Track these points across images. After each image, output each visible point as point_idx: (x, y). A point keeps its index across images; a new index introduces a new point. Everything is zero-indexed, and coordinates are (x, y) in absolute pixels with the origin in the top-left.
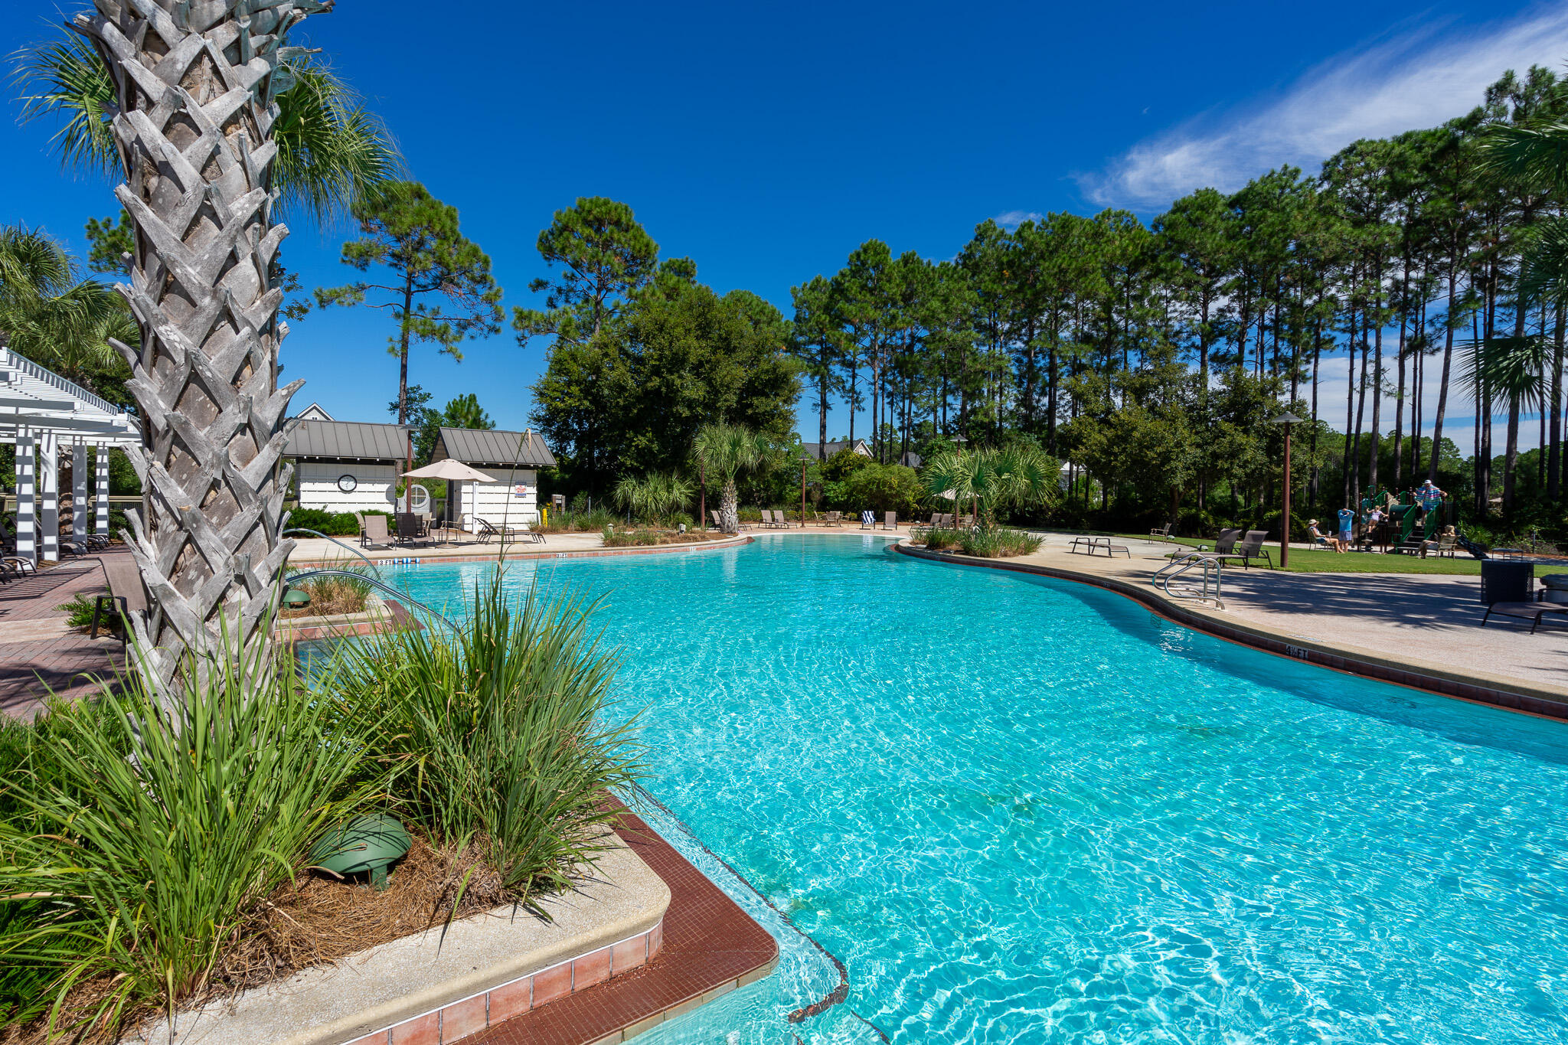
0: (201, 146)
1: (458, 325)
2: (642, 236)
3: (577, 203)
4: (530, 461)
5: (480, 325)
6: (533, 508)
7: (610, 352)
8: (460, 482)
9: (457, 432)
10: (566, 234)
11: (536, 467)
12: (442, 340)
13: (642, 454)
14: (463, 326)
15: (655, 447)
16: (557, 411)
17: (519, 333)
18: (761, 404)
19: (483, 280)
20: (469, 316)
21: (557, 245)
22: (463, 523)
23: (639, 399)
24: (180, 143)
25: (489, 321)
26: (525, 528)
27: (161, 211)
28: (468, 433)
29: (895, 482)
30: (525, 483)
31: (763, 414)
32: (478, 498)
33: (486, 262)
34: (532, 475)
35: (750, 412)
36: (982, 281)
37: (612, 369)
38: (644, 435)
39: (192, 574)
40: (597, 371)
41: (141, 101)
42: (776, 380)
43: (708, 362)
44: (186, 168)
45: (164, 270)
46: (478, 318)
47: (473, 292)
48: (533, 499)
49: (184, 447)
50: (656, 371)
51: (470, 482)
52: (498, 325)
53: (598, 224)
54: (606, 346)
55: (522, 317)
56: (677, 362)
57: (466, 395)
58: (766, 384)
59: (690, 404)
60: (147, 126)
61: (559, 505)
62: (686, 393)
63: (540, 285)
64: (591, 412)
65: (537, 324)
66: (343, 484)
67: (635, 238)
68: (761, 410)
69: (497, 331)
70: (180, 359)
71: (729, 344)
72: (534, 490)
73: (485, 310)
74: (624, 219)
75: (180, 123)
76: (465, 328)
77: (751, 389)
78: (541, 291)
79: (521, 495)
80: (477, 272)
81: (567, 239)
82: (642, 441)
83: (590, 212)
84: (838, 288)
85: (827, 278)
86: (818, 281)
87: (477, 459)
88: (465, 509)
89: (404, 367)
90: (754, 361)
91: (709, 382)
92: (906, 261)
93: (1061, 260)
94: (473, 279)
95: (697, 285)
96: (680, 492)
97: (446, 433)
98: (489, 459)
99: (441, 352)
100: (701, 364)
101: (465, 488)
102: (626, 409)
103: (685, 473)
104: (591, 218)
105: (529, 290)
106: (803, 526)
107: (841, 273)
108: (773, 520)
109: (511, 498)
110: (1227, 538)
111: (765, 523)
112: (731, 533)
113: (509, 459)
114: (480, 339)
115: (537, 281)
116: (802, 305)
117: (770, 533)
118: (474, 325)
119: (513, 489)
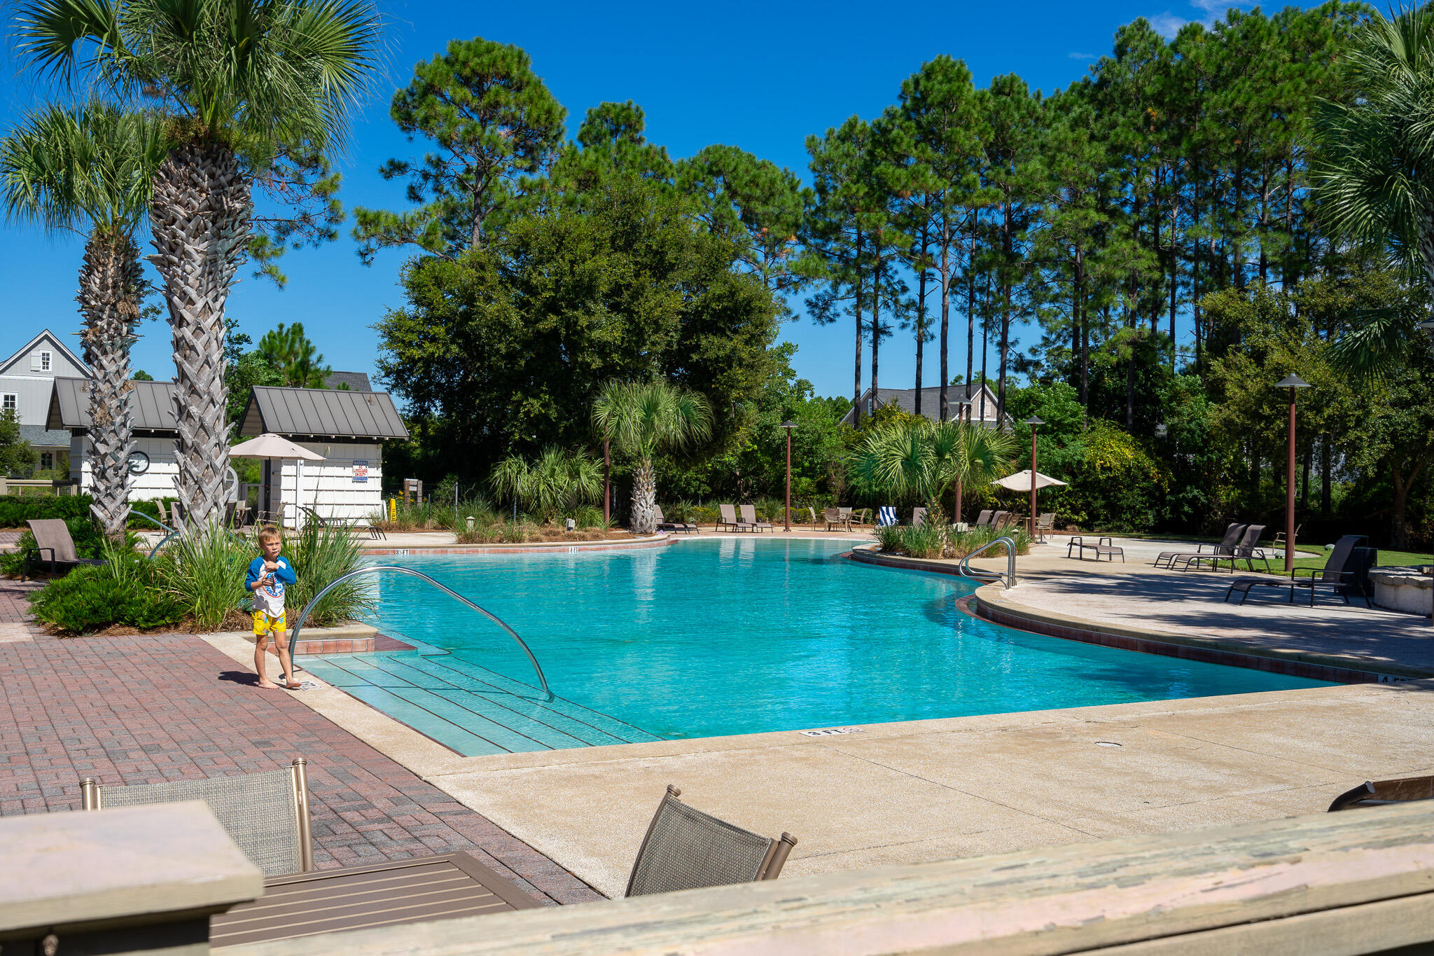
0: (204, 338)
1: (278, 228)
2: (541, 97)
3: (448, 48)
4: (372, 431)
5: (307, 228)
6: (377, 498)
7: (488, 275)
8: (281, 461)
9: (275, 393)
10: (431, 97)
11: (380, 440)
12: (257, 255)
13: (534, 423)
14: (284, 229)
15: (553, 414)
16: (413, 361)
17: (361, 246)
18: (712, 346)
19: (313, 162)
20: (291, 214)
21: (419, 114)
22: (282, 517)
23: (527, 345)
24: (197, 337)
25: (321, 222)
26: (364, 522)
27: (191, 363)
28: (290, 394)
30: (365, 463)
31: (717, 360)
32: (305, 483)
34: (375, 452)
35: (695, 357)
36: (1113, 125)
37: (489, 299)
38: (536, 396)
39: (200, 501)
40: (470, 300)
41: (185, 324)
42: (735, 310)
43: (629, 286)
44: (200, 348)
45: (192, 386)
46: (305, 218)
47: (299, 180)
48: (377, 484)
49: (197, 452)
50: (552, 307)
51: (292, 461)
52: (334, 228)
53: (476, 82)
54: (482, 267)
55: (367, 221)
56: (583, 290)
57: (288, 326)
58: (716, 315)
59: (602, 349)
60: (187, 332)
61: (414, 495)
62: (595, 334)
63: (395, 168)
64: (462, 361)
65: (388, 231)
67: (531, 100)
69: (332, 236)
70: (197, 419)
71: (662, 260)
72: (378, 472)
73: (316, 207)
74: (515, 73)
75: (199, 330)
76: (287, 233)
77: (695, 324)
78: (397, 178)
79: (360, 479)
80: (304, 150)
81: (431, 106)
82: (534, 406)
83: (465, 64)
84: (881, 138)
85: (867, 121)
86: (852, 126)
87: (302, 429)
88: (286, 496)
90: (700, 283)
91: (630, 314)
92: (998, 90)
93: (1240, 91)
94: (300, 163)
95: (644, 146)
96: (590, 478)
97: (261, 393)
98: (317, 429)
99: (257, 275)
100: (617, 290)
101: (286, 470)
102: (511, 357)
103: (595, 449)
104: (467, 72)
105: (380, 177)
106: (787, 529)
107: (888, 113)
108: (740, 520)
109: (349, 484)
110: (1231, 536)
111: (726, 525)
112: (645, 533)
113: (345, 430)
114: (308, 248)
115: (392, 163)
116: (824, 166)
117: (733, 537)
118: (300, 228)
119: (349, 471)
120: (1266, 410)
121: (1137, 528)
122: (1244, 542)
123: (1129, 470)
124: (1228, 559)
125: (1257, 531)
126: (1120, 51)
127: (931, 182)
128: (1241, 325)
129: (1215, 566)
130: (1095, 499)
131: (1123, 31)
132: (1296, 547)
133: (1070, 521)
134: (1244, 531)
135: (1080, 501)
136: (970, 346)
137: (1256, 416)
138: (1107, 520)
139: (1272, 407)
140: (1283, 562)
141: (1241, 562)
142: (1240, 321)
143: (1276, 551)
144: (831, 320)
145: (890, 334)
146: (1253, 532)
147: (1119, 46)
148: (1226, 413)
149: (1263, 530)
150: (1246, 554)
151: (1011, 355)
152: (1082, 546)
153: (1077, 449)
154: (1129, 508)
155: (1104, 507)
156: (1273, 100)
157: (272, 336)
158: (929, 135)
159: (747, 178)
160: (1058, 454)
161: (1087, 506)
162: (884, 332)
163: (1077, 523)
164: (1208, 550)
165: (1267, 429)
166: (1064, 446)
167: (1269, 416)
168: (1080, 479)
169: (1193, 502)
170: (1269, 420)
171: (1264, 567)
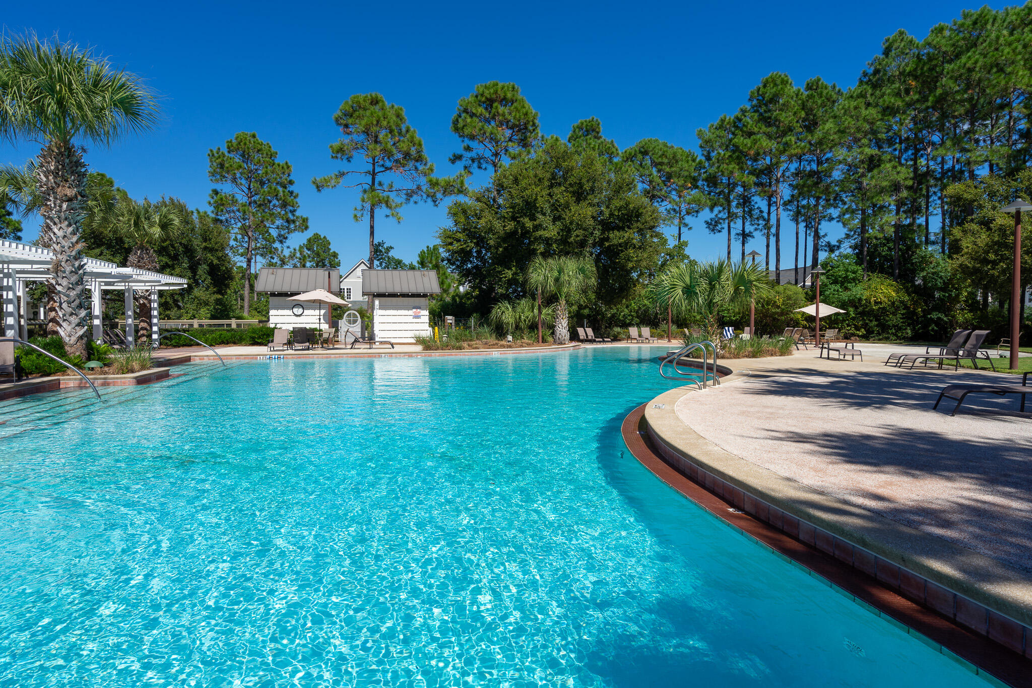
1: (407, 194)
4: (421, 291)
5: (420, 193)
6: (426, 326)
9: (373, 273)
11: (425, 295)
12: (387, 207)
13: (511, 283)
14: (409, 195)
19: (420, 159)
20: (412, 186)
23: (502, 239)
26: (413, 341)
28: (381, 273)
29: (780, 301)
30: (420, 308)
31: (620, 245)
33: (420, 145)
34: (425, 301)
35: (607, 244)
38: (510, 269)
46: (419, 188)
47: (415, 169)
48: (426, 319)
53: (489, 103)
55: (434, 184)
61: (450, 324)
63: (457, 158)
65: (443, 187)
66: (295, 310)
68: (615, 242)
72: (427, 313)
73: (423, 181)
74: (509, 96)
76: (411, 196)
78: (458, 163)
79: (417, 316)
80: (415, 153)
82: (509, 274)
83: (483, 95)
84: (737, 124)
85: (730, 117)
86: (723, 121)
87: (382, 291)
89: (372, 227)
91: (560, 220)
92: (809, 88)
94: (413, 159)
95: (602, 140)
97: (366, 273)
99: (387, 216)
104: (484, 99)
105: (450, 164)
106: (669, 341)
107: (742, 110)
108: (640, 336)
109: (410, 319)
110: (957, 339)
111: (632, 339)
112: (561, 343)
113: (405, 290)
114: (421, 203)
115: (454, 156)
116: (707, 144)
117: (637, 345)
118: (417, 193)
119: (411, 312)
120: (992, 256)
121: (898, 338)
122: (968, 345)
123: (893, 303)
124: (953, 359)
125: (982, 335)
126: (887, 52)
127: (765, 144)
128: (976, 203)
129: (941, 364)
130: (871, 321)
131: (887, 40)
132: (1020, 349)
133: (853, 335)
134: (969, 336)
135: (861, 323)
136: (797, 238)
137: (986, 261)
138: (879, 334)
139: (997, 255)
140: (1007, 362)
141: (968, 362)
142: (975, 201)
143: (1000, 352)
144: (720, 231)
145: (753, 237)
146: (978, 336)
147: (886, 48)
148: (961, 259)
149: (988, 334)
150: (971, 355)
151: (823, 242)
152: (829, 349)
153: (858, 291)
154: (894, 326)
155: (877, 326)
156: (996, 59)
157: (423, 252)
158: (766, 120)
159: (660, 153)
160: (845, 296)
161: (865, 326)
162: (749, 236)
163: (858, 336)
164: (935, 351)
165: (994, 269)
166: (850, 290)
167: (995, 261)
168: (860, 309)
169: (938, 322)
170: (994, 263)
171: (988, 365)
